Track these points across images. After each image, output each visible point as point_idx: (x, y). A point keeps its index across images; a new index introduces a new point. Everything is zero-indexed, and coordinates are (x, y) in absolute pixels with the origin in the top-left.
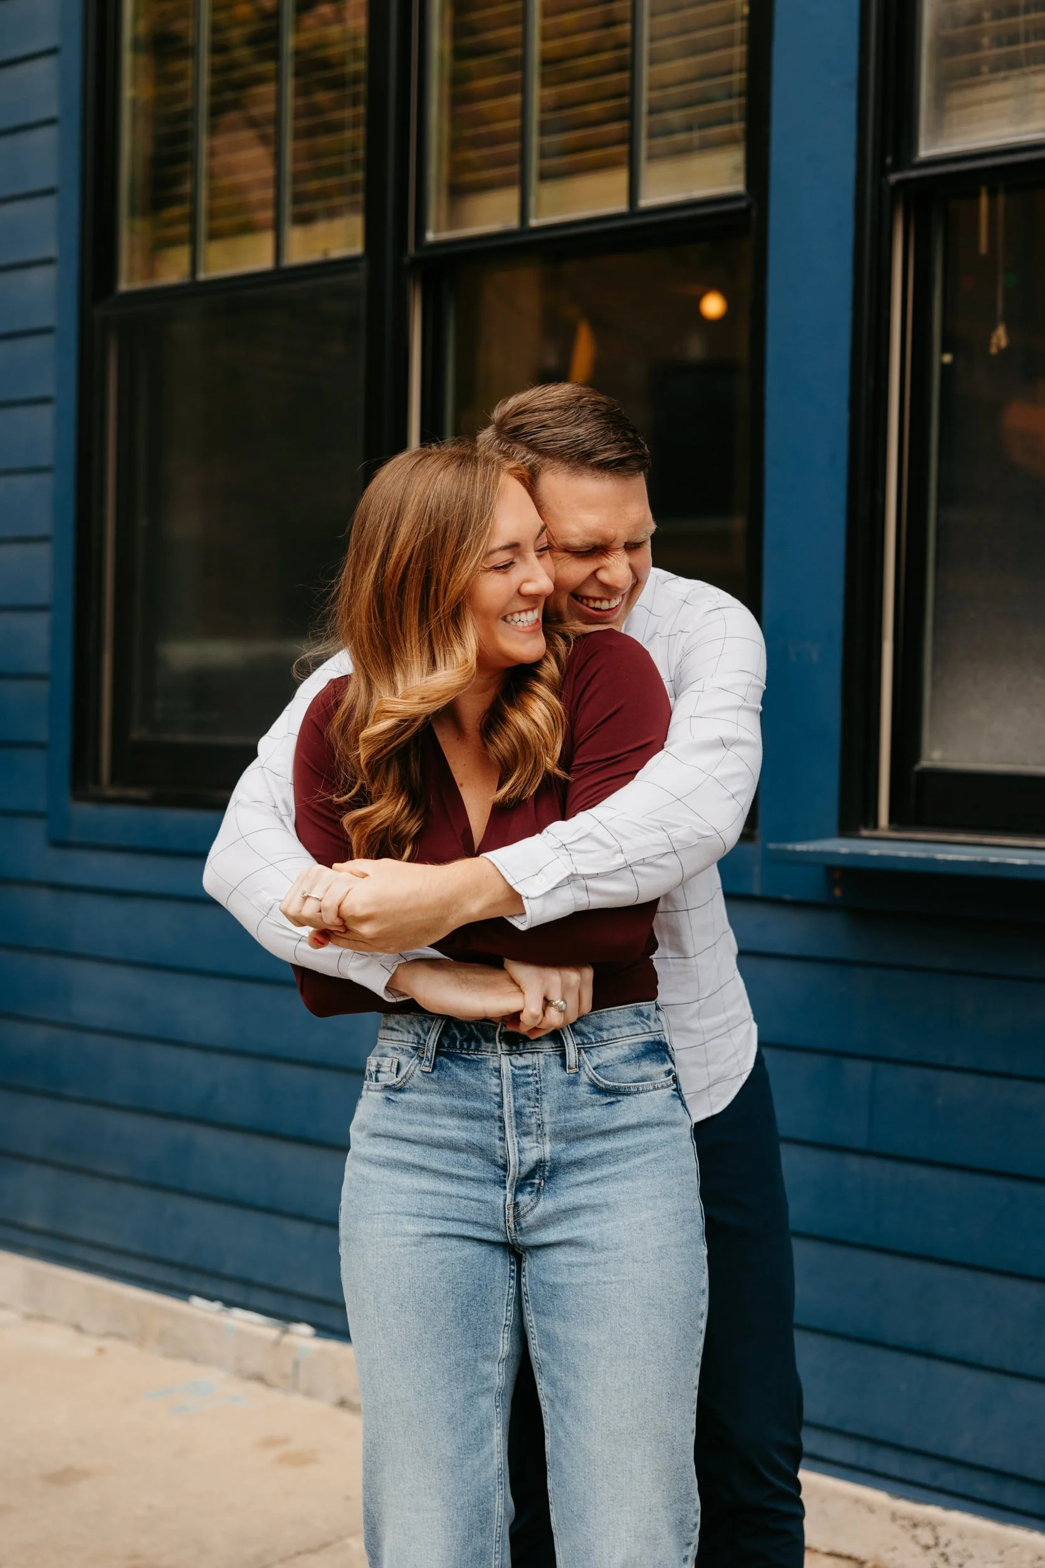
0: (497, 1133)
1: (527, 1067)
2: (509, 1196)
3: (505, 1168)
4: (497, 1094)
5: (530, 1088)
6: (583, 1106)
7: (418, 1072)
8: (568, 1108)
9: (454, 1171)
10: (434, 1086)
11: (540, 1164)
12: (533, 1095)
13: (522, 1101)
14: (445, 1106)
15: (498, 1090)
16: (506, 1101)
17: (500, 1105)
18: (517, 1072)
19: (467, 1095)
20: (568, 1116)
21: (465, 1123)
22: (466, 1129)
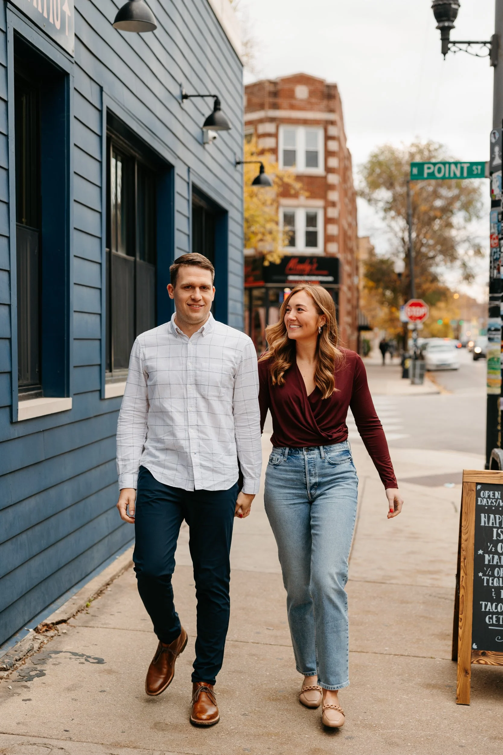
0: (304, 476)
1: (312, 458)
2: (309, 492)
3: (306, 484)
4: (304, 466)
5: (313, 463)
6: (327, 468)
7: (283, 461)
8: (322, 469)
9: (294, 486)
10: (287, 464)
11: (316, 483)
12: (313, 466)
13: (311, 467)
14: (290, 469)
15: (304, 465)
16: (306, 467)
17: (305, 469)
18: (309, 460)
19: (296, 467)
20: (322, 471)
21: (295, 474)
22: (296, 475)
